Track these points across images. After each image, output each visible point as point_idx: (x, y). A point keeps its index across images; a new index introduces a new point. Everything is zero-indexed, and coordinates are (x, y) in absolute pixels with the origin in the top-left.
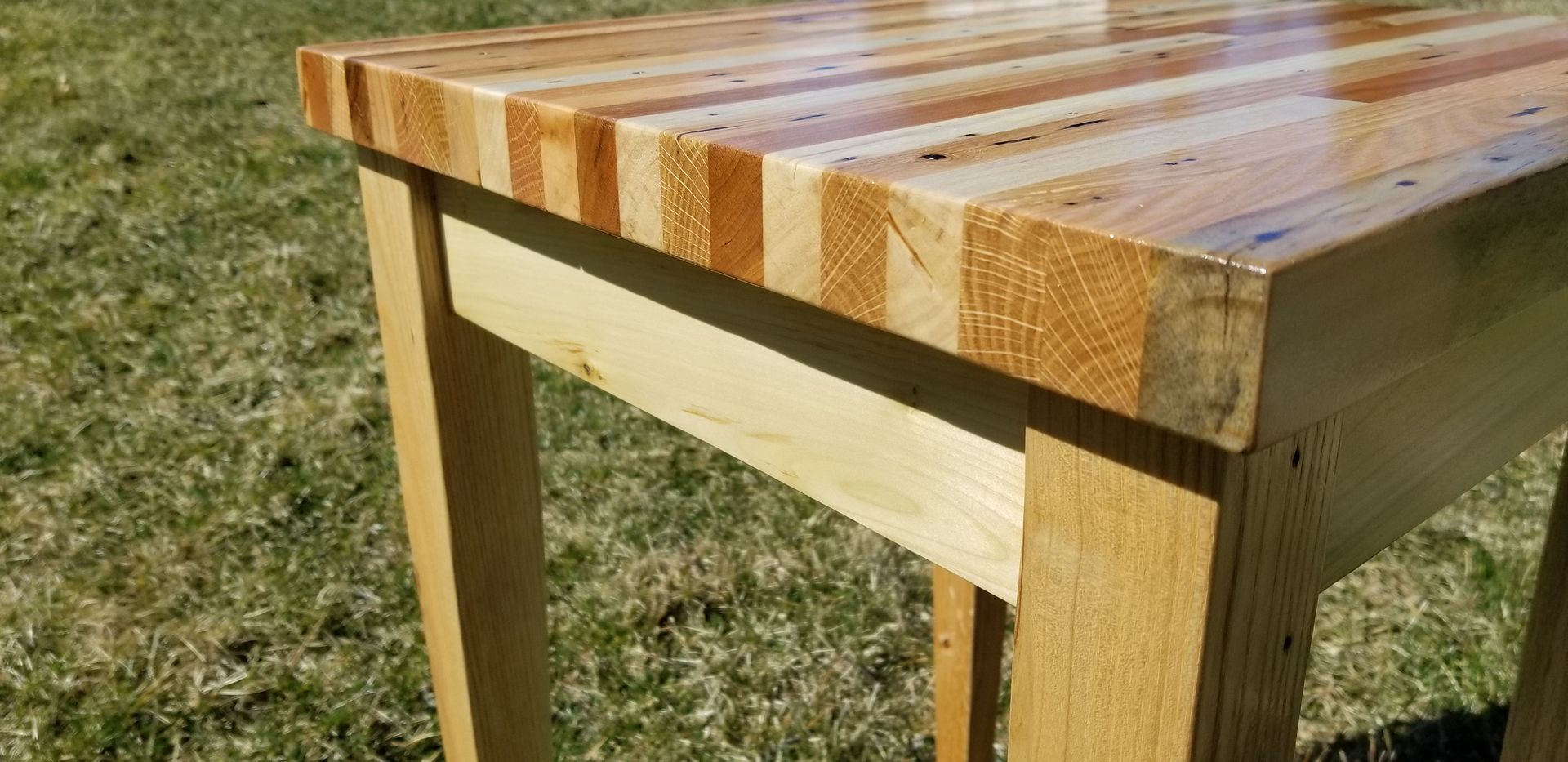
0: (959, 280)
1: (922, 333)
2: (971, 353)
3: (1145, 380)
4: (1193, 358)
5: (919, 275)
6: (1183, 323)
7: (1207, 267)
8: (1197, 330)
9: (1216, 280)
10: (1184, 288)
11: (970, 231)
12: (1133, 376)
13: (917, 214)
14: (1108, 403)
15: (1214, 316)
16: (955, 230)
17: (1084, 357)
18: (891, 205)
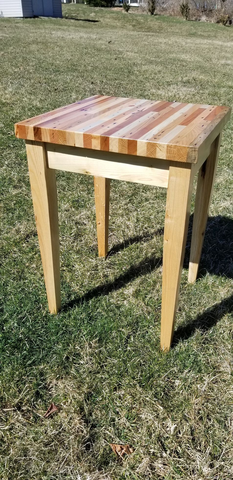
0: (166, 152)
1: (161, 158)
2: (168, 159)
3: (187, 159)
4: (192, 156)
5: (161, 152)
6: (191, 153)
7: (193, 148)
8: (192, 153)
9: (194, 149)
10: (191, 150)
11: (167, 147)
12: (186, 158)
13: (160, 145)
14: (183, 161)
15: (194, 152)
16: (166, 147)
17: (181, 157)
18: (157, 145)
